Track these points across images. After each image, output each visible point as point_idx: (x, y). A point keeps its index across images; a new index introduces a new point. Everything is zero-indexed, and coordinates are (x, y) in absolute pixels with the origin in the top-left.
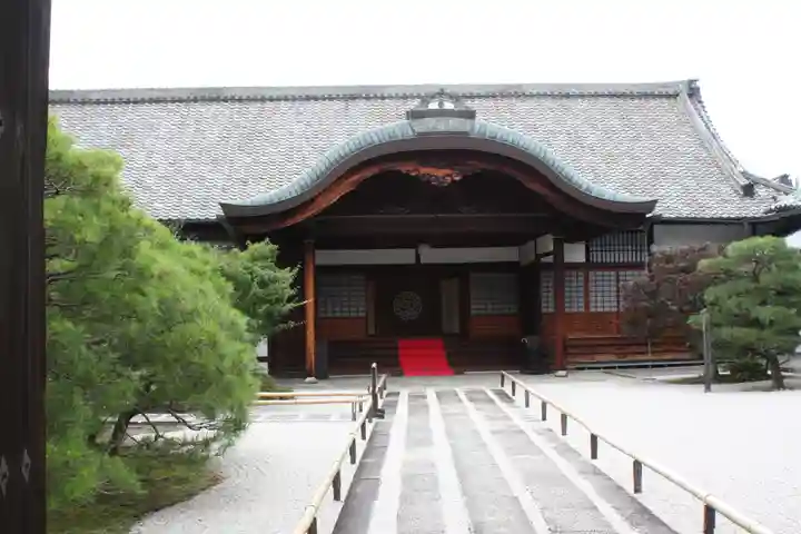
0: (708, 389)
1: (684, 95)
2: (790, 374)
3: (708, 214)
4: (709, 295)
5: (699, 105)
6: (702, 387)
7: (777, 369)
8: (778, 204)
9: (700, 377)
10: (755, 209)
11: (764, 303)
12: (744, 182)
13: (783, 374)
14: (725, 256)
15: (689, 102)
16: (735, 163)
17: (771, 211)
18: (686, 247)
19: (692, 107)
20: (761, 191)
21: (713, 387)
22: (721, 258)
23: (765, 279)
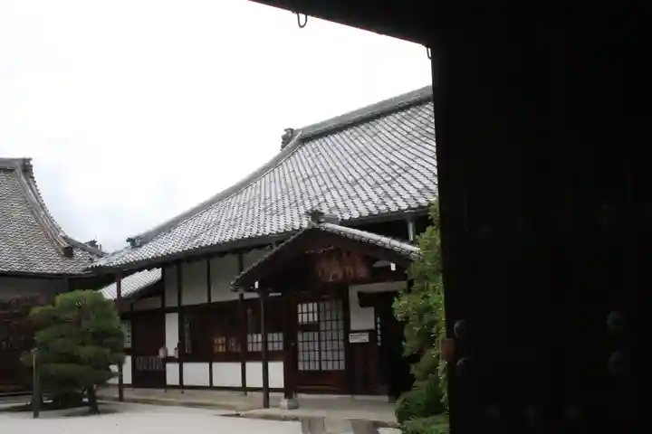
0: (36, 416)
1: (19, 171)
2: (104, 401)
3: (36, 270)
4: (40, 336)
5: (30, 180)
6: (32, 414)
7: (93, 398)
8: (94, 265)
9: (27, 405)
10: (74, 267)
11: (83, 344)
12: (65, 244)
13: (99, 401)
14: (54, 305)
15: (22, 177)
16: (58, 230)
17: (88, 269)
18: (19, 296)
19: (25, 182)
20: (78, 253)
21: (41, 413)
22: (50, 307)
23: (85, 324)
